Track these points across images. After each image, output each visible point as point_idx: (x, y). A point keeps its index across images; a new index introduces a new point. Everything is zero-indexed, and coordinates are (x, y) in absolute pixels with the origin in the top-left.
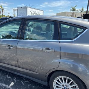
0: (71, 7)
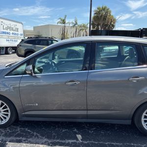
0: (60, 18)
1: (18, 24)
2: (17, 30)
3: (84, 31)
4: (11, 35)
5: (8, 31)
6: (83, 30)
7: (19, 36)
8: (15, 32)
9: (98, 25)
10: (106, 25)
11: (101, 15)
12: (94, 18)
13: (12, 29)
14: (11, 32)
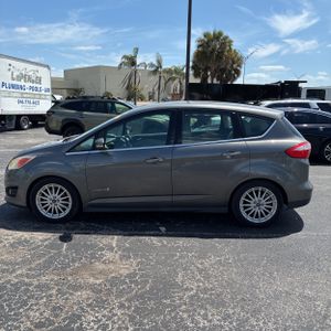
1: (40, 68)
2: (39, 80)
3: (177, 81)
4: (27, 91)
5: (22, 83)
6: (174, 79)
7: (43, 92)
8: (35, 85)
9: (206, 70)
10: (223, 70)
11: (210, 49)
12: (198, 54)
13: (30, 80)
14: (28, 85)
